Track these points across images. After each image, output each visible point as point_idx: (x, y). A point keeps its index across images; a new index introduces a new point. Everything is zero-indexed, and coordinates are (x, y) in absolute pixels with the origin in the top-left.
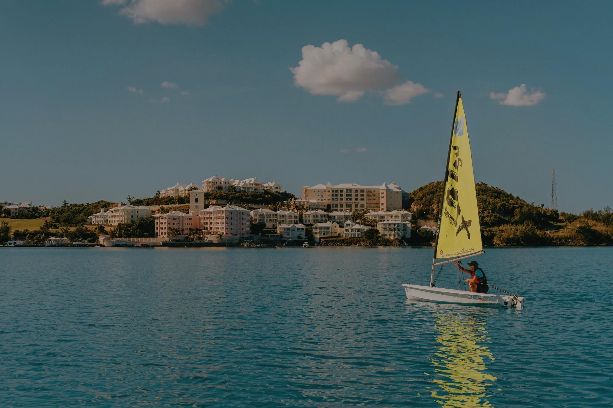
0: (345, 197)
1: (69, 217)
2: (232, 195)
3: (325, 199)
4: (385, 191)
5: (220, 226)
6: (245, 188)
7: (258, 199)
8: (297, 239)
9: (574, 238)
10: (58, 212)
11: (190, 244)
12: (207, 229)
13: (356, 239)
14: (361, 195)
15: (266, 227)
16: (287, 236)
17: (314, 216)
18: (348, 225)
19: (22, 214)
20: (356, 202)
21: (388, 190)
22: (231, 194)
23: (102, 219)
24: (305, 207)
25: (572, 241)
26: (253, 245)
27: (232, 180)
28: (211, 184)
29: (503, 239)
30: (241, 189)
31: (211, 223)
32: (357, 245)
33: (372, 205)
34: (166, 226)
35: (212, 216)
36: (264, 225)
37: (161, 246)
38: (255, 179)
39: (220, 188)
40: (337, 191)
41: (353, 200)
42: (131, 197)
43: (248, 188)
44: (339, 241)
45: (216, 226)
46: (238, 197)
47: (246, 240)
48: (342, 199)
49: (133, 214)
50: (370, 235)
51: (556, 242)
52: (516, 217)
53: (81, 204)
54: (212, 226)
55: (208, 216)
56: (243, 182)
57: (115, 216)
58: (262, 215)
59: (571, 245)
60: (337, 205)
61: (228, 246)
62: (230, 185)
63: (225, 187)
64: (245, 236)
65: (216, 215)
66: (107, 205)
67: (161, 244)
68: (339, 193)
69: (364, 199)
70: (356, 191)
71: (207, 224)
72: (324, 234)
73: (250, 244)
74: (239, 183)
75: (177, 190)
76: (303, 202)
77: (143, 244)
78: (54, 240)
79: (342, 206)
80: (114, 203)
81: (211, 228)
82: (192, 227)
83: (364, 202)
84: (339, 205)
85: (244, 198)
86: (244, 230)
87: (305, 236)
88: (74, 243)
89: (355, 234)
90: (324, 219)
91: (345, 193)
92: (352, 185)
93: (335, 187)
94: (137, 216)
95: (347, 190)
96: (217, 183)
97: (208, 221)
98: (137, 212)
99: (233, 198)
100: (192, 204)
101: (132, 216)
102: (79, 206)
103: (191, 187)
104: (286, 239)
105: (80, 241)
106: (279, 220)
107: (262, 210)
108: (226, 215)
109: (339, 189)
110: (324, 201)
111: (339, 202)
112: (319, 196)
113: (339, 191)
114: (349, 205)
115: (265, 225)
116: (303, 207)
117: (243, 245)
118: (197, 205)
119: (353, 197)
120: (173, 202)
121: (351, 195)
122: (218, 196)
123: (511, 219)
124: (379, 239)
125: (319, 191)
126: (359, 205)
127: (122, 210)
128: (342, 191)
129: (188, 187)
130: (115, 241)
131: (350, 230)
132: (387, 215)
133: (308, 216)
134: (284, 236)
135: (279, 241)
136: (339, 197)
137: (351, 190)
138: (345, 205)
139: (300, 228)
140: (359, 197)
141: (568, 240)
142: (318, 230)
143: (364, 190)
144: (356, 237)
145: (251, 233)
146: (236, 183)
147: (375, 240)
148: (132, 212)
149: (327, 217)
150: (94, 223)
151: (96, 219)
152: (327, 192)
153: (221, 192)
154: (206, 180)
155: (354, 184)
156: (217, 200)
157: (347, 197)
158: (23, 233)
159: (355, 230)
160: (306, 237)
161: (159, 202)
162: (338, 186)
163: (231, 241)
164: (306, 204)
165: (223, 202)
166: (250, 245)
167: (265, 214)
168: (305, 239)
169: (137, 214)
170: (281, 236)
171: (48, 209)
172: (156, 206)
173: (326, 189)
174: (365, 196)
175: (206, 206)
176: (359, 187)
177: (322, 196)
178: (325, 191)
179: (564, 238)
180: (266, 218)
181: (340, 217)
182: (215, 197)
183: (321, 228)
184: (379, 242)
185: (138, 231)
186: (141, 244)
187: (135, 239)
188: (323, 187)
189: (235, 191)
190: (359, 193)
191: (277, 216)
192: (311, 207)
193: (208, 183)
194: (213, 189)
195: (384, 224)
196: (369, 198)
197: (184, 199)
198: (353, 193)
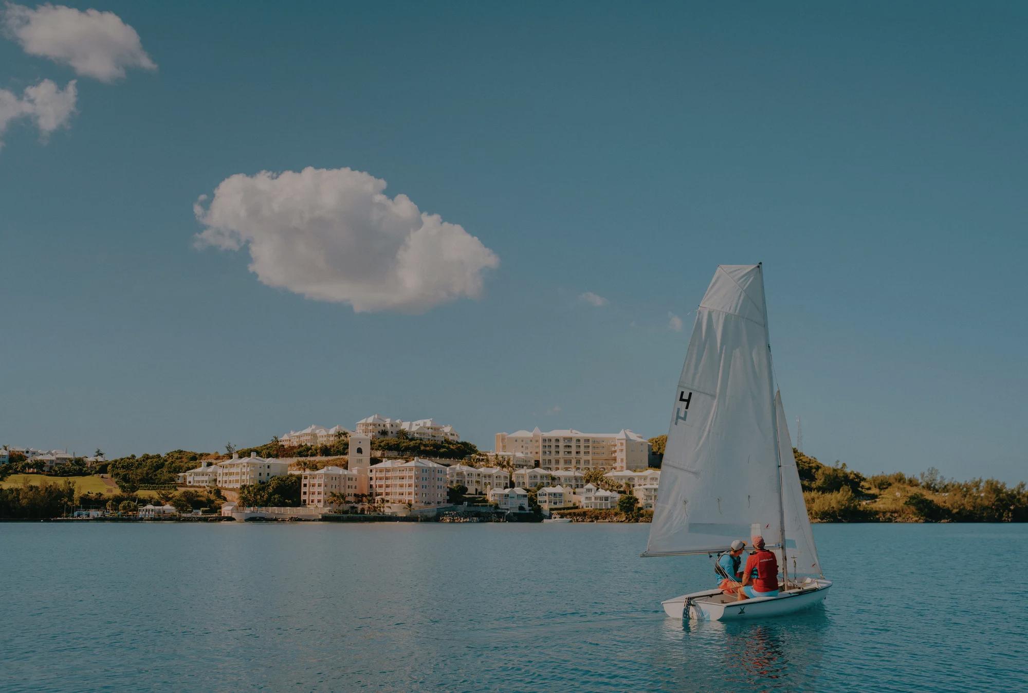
0: (562, 449)
1: (147, 474)
2: (405, 444)
3: (531, 453)
4: (624, 442)
5: (406, 490)
6: (420, 433)
7: (442, 450)
8: (518, 511)
9: (902, 511)
10: (123, 467)
11: (363, 517)
12: (381, 494)
13: (605, 511)
14: (585, 447)
15: (467, 493)
16: (504, 507)
17: (530, 477)
18: (589, 490)
19: (63, 468)
20: (578, 457)
21: (628, 440)
22: (403, 443)
23: (206, 478)
24: (511, 463)
25: (900, 516)
26: (458, 519)
27: (398, 421)
28: (371, 428)
29: (816, 513)
30: (415, 435)
31: (387, 486)
32: (607, 520)
33: (600, 462)
34: (322, 489)
35: (389, 474)
36: (464, 490)
37: (320, 520)
38: (430, 420)
39: (384, 433)
40: (550, 440)
41: (574, 454)
42: (232, 446)
43: (424, 434)
44: (579, 515)
45: (398, 490)
46: (414, 447)
47: (447, 512)
48: (558, 452)
49: (261, 471)
50: (628, 505)
51: (880, 518)
52: (818, 481)
53: (156, 454)
54: (388, 490)
55: (383, 475)
56: (417, 425)
57: (231, 474)
58: (460, 474)
59: (900, 522)
60: (550, 461)
61: (421, 521)
62: (398, 429)
63: (392, 432)
64: (442, 505)
65: (398, 474)
66: (197, 456)
67: (320, 517)
68: (553, 444)
69: (589, 452)
70: (578, 440)
71: (381, 486)
72: (555, 503)
73: (453, 517)
74: (411, 425)
75: (315, 436)
76: (508, 456)
77: (292, 518)
78: (152, 510)
79: (557, 462)
80: (209, 454)
81: (387, 494)
82: (358, 492)
83: (589, 457)
84: (553, 462)
85: (422, 448)
86: (439, 496)
87: (529, 506)
88: (184, 515)
89: (601, 504)
90: (545, 481)
91: (561, 444)
92: (571, 432)
93: (547, 435)
94: (268, 474)
95: (565, 439)
96: (379, 425)
97: (383, 482)
98: (269, 467)
99: (407, 449)
100: (351, 456)
101: (260, 474)
102: (153, 457)
103: (339, 432)
104: (503, 511)
105: (191, 512)
106: (484, 481)
107: (460, 467)
108: (415, 474)
109: (552, 437)
110: (529, 455)
111: (553, 457)
112: (522, 447)
113: (553, 440)
114: (568, 462)
115: (466, 489)
116: (508, 463)
117: (443, 519)
118: (361, 458)
119: (574, 450)
120: (311, 453)
121: (571, 446)
122: (385, 446)
123: (811, 483)
124: (641, 512)
125: (522, 441)
126: (582, 462)
127: (245, 464)
128: (557, 440)
129: (332, 431)
130: (249, 512)
131: (593, 499)
132: (638, 476)
133: (520, 476)
134: (500, 506)
135: (494, 513)
136: (553, 450)
137: (570, 439)
138: (562, 461)
139: (519, 495)
140: (582, 450)
141: (893, 515)
142: (546, 498)
143: (588, 440)
144: (604, 508)
145: (449, 501)
146: (405, 426)
147: (635, 513)
148: (260, 468)
149: (550, 478)
150: (190, 484)
151: (194, 478)
152: (534, 441)
153: (387, 439)
154: (363, 421)
155: (574, 431)
156: (383, 451)
157: (565, 450)
158: (96, 499)
159: (601, 498)
160: (530, 508)
161: (286, 454)
162: (550, 432)
163: (425, 514)
164: (511, 459)
165: (391, 454)
166: (454, 520)
167: (465, 472)
168: (530, 510)
169: (267, 471)
170: (497, 507)
171: (100, 462)
172: (287, 459)
173: (532, 438)
174: (590, 447)
175: (374, 461)
176: (580, 435)
177: (527, 448)
178: (531, 441)
179: (889, 512)
180: (467, 479)
181: (568, 479)
182: (380, 446)
183: (550, 494)
184: (642, 516)
185: (276, 496)
186: (288, 517)
187: (276, 509)
188: (530, 435)
189: (407, 438)
190: (582, 444)
191: (481, 475)
192: (518, 463)
193: (367, 425)
194: (374, 434)
195: (646, 490)
196: (596, 451)
197: (330, 449)
198: (573, 444)
